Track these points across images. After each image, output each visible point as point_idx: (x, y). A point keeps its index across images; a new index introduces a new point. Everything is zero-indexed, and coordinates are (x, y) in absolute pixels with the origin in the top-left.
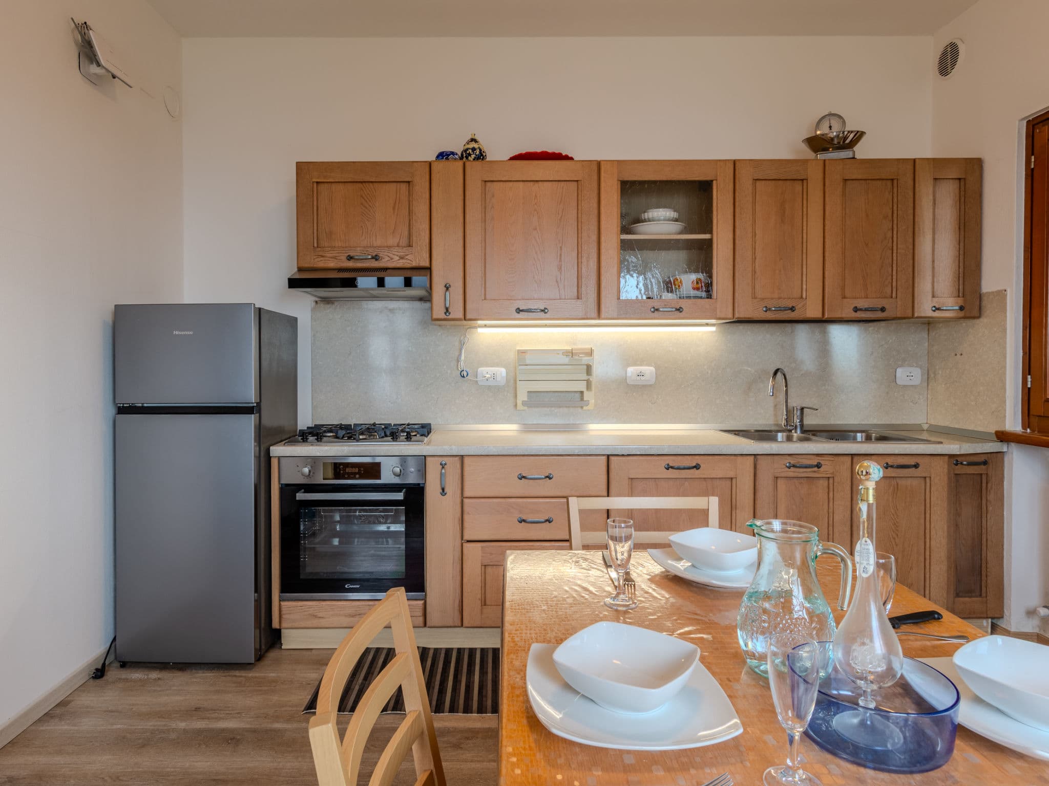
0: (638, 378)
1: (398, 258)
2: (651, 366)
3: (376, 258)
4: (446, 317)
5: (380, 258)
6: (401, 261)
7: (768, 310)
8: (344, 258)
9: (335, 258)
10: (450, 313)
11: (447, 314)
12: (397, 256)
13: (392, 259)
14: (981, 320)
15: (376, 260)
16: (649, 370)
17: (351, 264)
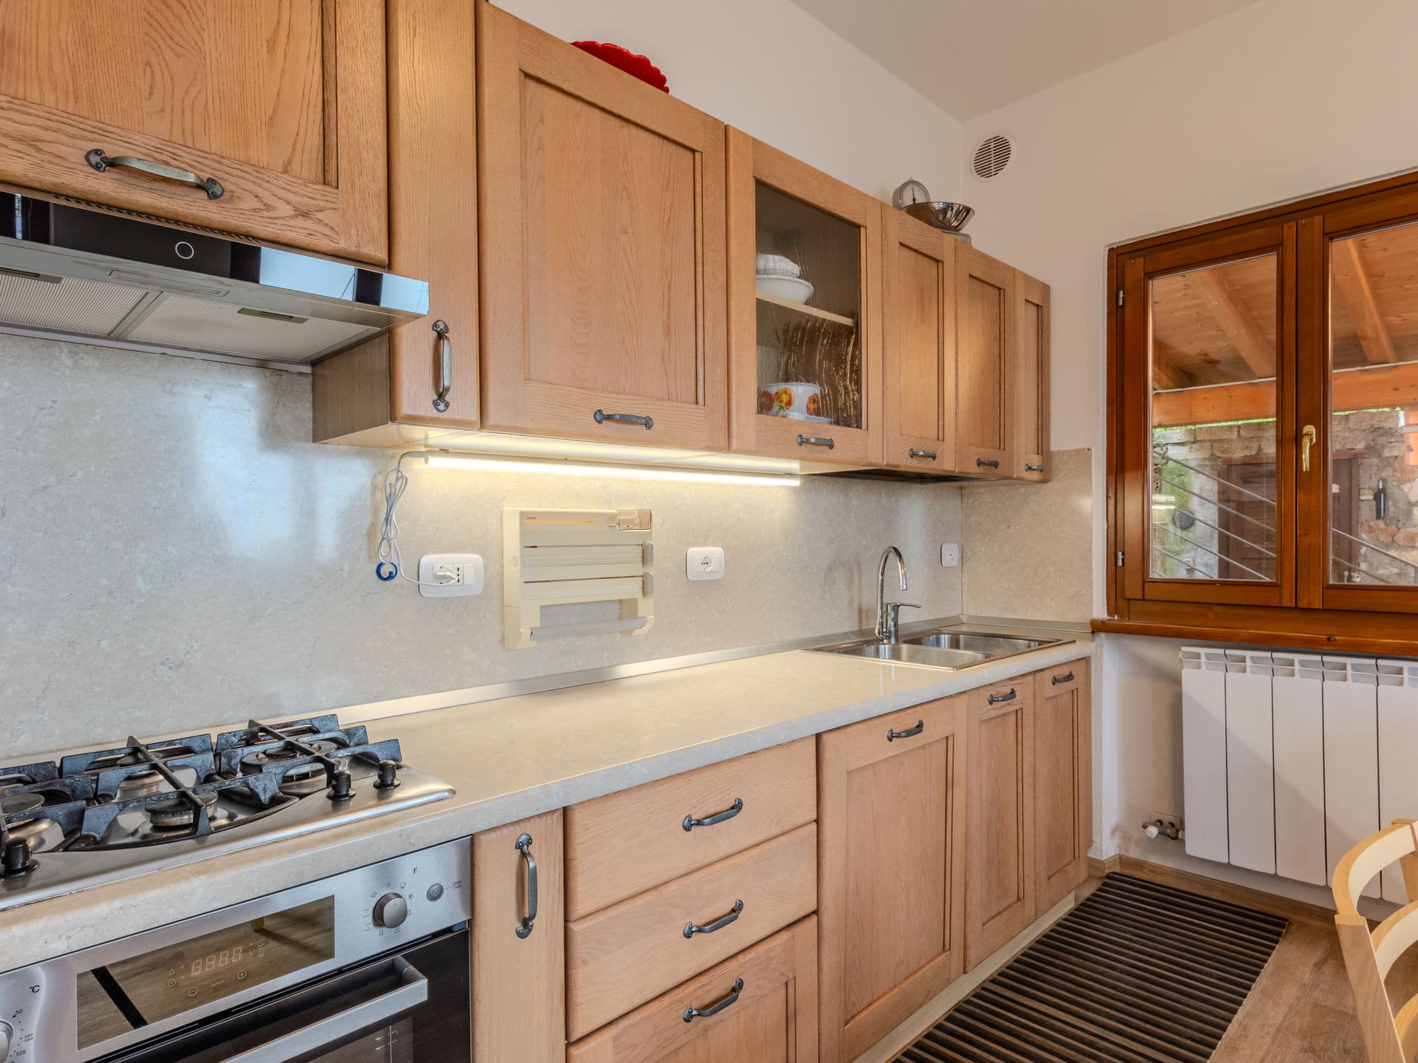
0: (702, 568)
1: (289, 211)
2: (719, 546)
3: (207, 188)
4: (435, 414)
5: (227, 195)
6: (300, 222)
7: (913, 455)
8: (75, 155)
9: (31, 142)
10: (447, 405)
11: (442, 407)
12: (288, 203)
13: (269, 207)
14: (1050, 484)
15: (213, 196)
16: (716, 552)
17: (106, 186)
